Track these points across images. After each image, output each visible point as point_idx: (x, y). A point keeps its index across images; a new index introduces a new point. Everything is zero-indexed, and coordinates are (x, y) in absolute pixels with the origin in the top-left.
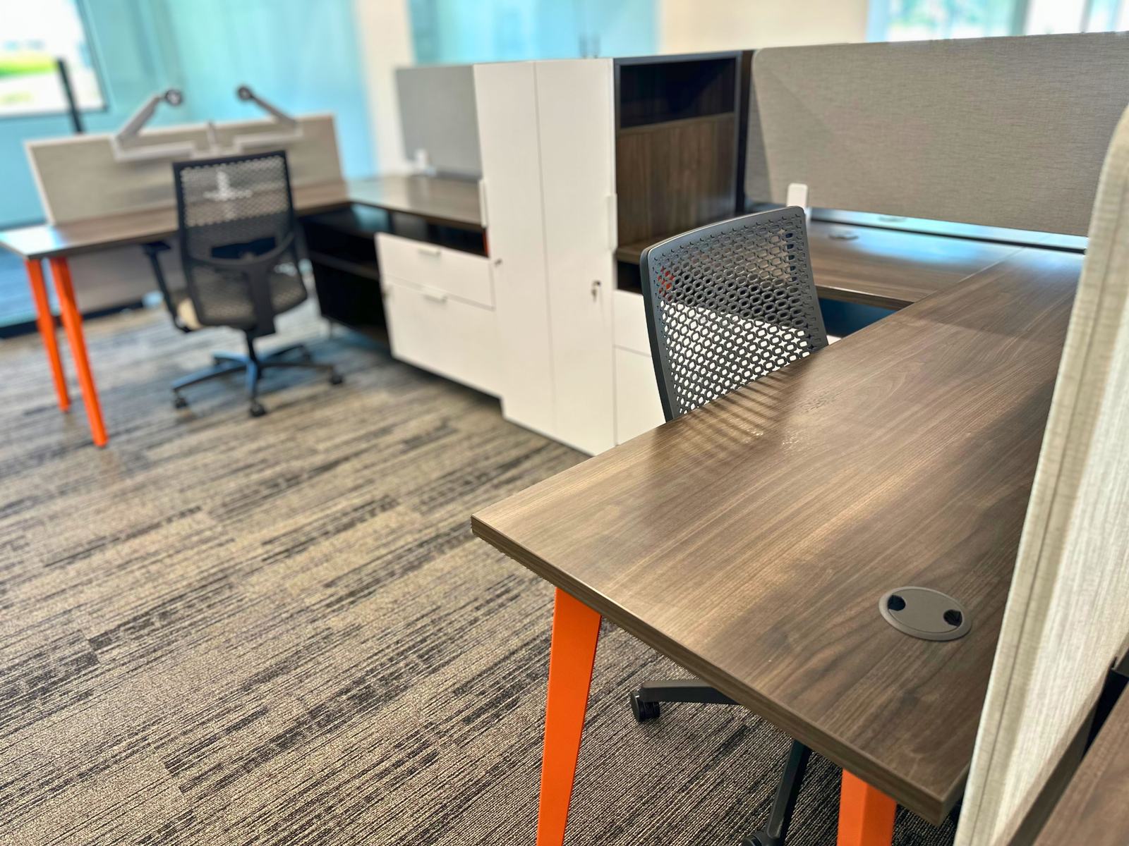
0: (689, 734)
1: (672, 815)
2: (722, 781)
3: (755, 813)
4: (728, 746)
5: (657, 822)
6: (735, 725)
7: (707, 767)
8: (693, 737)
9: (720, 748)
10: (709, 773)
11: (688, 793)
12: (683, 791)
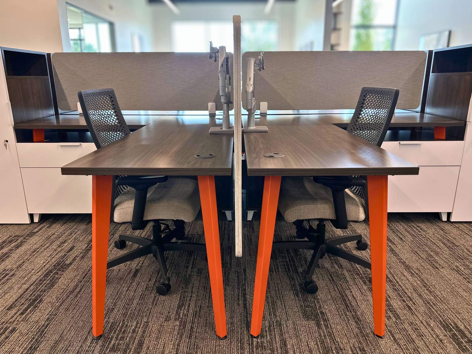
0: (119, 279)
1: (128, 297)
2: (139, 283)
3: (154, 285)
4: (135, 275)
5: (124, 301)
6: (134, 270)
7: (131, 283)
8: (121, 279)
9: (132, 277)
10: (133, 284)
11: (130, 291)
12: (128, 291)
